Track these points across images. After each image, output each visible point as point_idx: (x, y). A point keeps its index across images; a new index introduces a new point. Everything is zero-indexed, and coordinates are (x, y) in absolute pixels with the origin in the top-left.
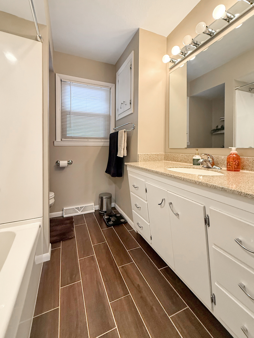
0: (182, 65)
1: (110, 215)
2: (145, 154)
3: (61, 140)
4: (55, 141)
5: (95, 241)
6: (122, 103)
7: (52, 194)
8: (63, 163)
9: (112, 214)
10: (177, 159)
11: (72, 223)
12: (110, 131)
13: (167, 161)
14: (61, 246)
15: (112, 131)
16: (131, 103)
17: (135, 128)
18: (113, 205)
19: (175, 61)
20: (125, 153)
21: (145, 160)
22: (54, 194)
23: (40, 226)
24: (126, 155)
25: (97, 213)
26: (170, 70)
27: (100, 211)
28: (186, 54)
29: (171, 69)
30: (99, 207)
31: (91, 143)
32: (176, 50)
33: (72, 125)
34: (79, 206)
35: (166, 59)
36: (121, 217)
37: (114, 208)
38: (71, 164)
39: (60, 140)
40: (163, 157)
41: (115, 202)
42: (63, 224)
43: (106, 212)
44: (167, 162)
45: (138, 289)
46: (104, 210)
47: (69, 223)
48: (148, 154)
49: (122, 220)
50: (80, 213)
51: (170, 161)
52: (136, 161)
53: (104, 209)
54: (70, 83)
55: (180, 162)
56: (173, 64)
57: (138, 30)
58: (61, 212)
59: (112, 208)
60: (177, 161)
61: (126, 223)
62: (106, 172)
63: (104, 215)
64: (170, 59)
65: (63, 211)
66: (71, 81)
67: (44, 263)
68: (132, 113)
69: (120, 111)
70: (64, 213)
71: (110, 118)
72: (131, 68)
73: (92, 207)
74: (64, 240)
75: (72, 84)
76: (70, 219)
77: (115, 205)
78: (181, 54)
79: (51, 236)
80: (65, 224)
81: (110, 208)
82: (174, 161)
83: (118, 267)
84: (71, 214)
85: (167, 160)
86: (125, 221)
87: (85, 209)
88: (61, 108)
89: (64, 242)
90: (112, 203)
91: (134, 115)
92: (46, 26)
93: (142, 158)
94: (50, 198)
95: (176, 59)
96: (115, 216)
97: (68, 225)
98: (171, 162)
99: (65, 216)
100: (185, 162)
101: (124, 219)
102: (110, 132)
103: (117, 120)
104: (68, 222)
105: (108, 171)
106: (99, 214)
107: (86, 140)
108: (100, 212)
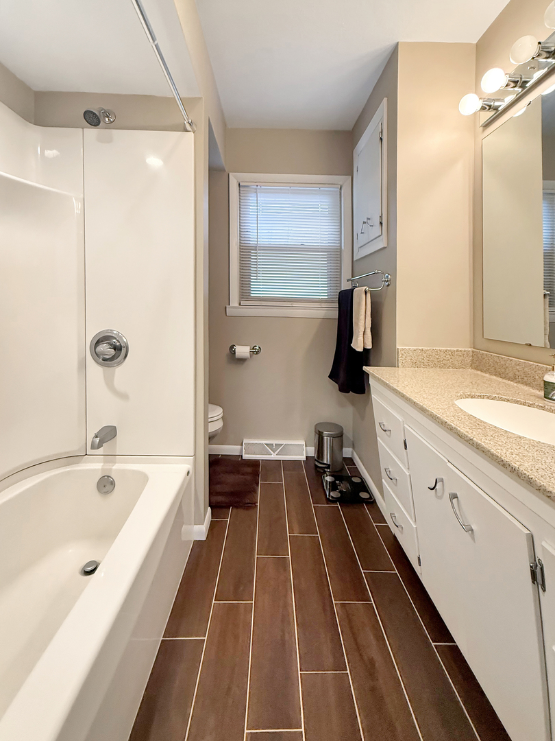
0: (520, 109)
1: (339, 475)
2: (415, 348)
3: (240, 305)
4: (227, 306)
5: (296, 527)
6: (364, 223)
7: (217, 412)
8: (242, 351)
9: (344, 474)
10: (503, 370)
11: (256, 474)
12: (340, 284)
13: (479, 372)
14: (229, 517)
15: (346, 286)
16: (381, 223)
17: (390, 284)
18: (347, 452)
19: (497, 104)
20: (366, 342)
21: (415, 364)
22: (222, 410)
23: (188, 472)
24: (369, 346)
25: (312, 463)
26: (484, 130)
27: (316, 460)
28: (527, 82)
29: (487, 125)
30: (315, 450)
31: (299, 312)
32: (495, 80)
33: (260, 271)
34: (274, 442)
35: (471, 104)
36: (363, 486)
37: (350, 461)
38: (257, 353)
39: (237, 305)
40: (468, 360)
41: (354, 448)
42: (238, 472)
43: (328, 466)
44: (478, 374)
45: (370, 670)
46: (325, 462)
47: (251, 473)
48: (425, 348)
49: (364, 495)
50: (274, 456)
51: (485, 372)
52: (393, 364)
53: (327, 459)
54: (256, 189)
55: (512, 381)
56: (490, 114)
57: (396, 47)
58: (240, 447)
59: (344, 458)
60: (505, 378)
61: (372, 502)
62: (331, 376)
63: (325, 472)
64: (480, 104)
65: (242, 445)
66: (257, 184)
67: (195, 541)
68: (385, 248)
69: (361, 240)
70: (244, 450)
71: (341, 255)
72: (381, 139)
73: (299, 449)
74: (237, 507)
75: (259, 189)
76: (255, 464)
77: (353, 454)
78: (513, 85)
79: (212, 493)
80: (243, 474)
81: (340, 460)
82: (495, 375)
83: (334, 602)
84: (258, 456)
85: (478, 370)
86: (371, 498)
87: (285, 449)
88: (240, 240)
89: (235, 510)
90: (344, 449)
91: (389, 252)
92: (200, 98)
93: (408, 358)
94: (210, 420)
95: (498, 100)
96: (349, 479)
97: (249, 478)
98: (487, 375)
99: (246, 457)
100: (526, 385)
101: (367, 492)
102: (341, 287)
103: (355, 259)
104: (249, 470)
105: (333, 376)
106: (315, 467)
107: (289, 304)
108: (317, 463)
